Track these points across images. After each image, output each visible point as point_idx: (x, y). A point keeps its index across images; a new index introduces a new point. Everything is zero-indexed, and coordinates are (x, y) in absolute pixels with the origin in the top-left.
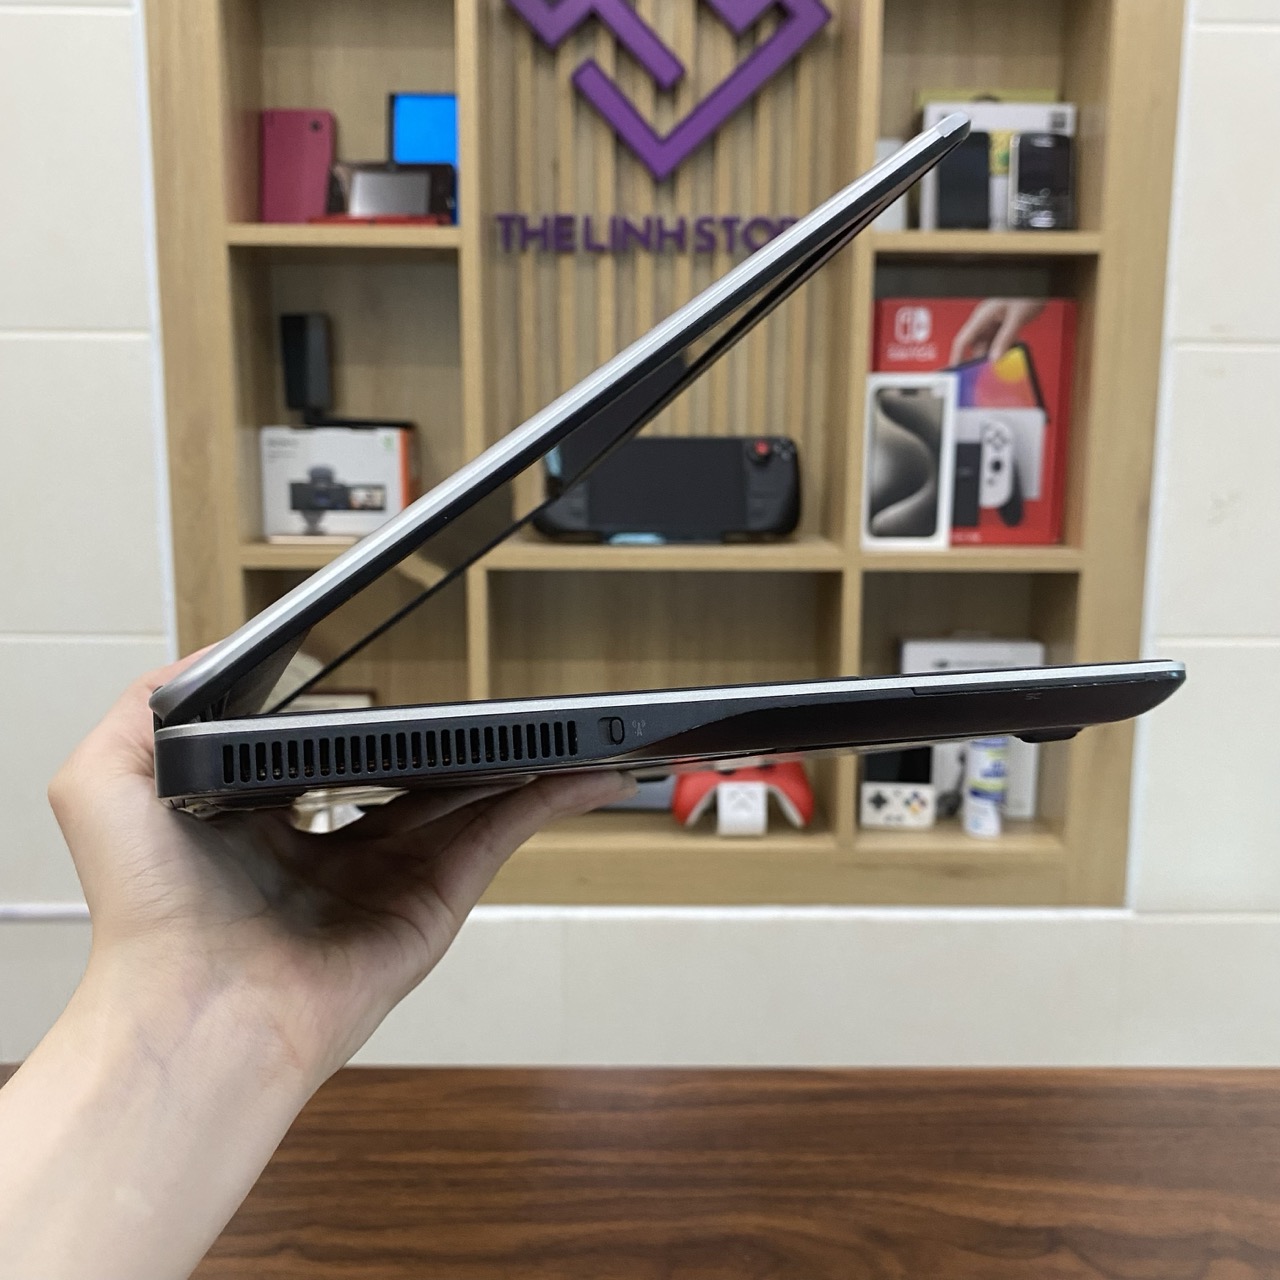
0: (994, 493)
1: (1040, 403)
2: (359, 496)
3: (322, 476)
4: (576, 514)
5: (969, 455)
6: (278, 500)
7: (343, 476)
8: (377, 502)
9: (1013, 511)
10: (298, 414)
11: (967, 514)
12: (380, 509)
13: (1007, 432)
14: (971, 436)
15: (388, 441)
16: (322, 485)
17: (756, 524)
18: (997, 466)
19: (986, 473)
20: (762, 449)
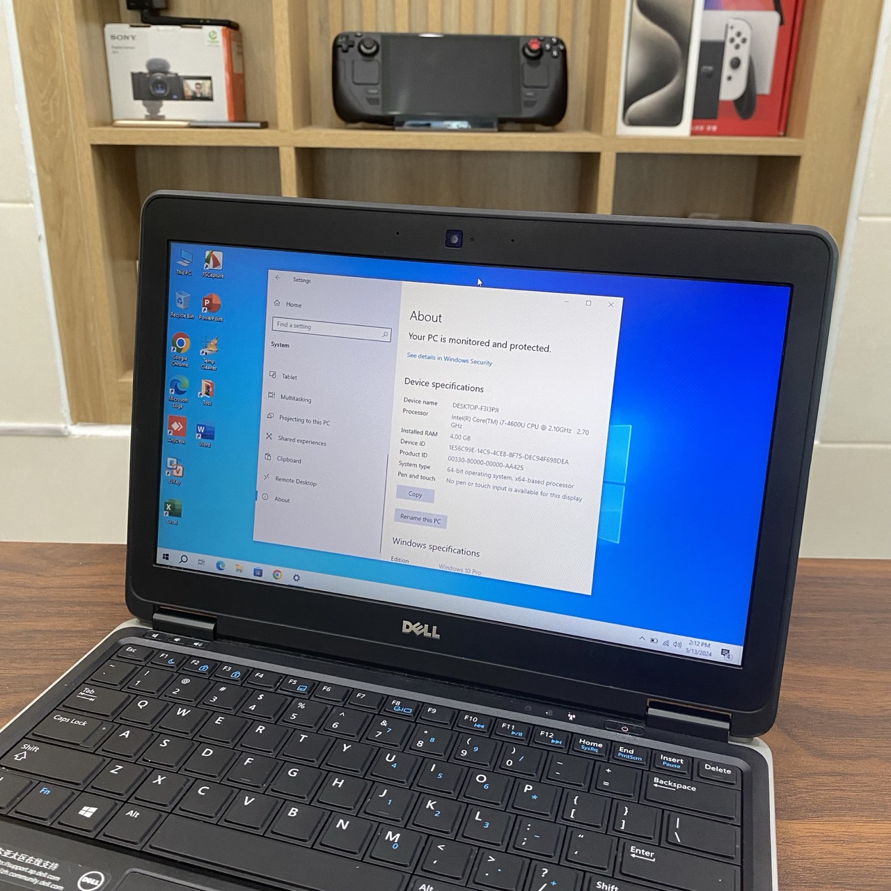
0: (732, 88)
1: (778, 8)
2: (191, 86)
3: (157, 67)
4: (372, 101)
5: (712, 52)
6: (123, 89)
7: (177, 68)
8: (206, 92)
9: (746, 103)
10: (136, 15)
11: (708, 107)
12: (210, 99)
13: (746, 34)
14: (716, 36)
15: (212, 37)
16: (159, 76)
17: (528, 113)
18: (736, 64)
19: (727, 70)
20: (535, 47)
